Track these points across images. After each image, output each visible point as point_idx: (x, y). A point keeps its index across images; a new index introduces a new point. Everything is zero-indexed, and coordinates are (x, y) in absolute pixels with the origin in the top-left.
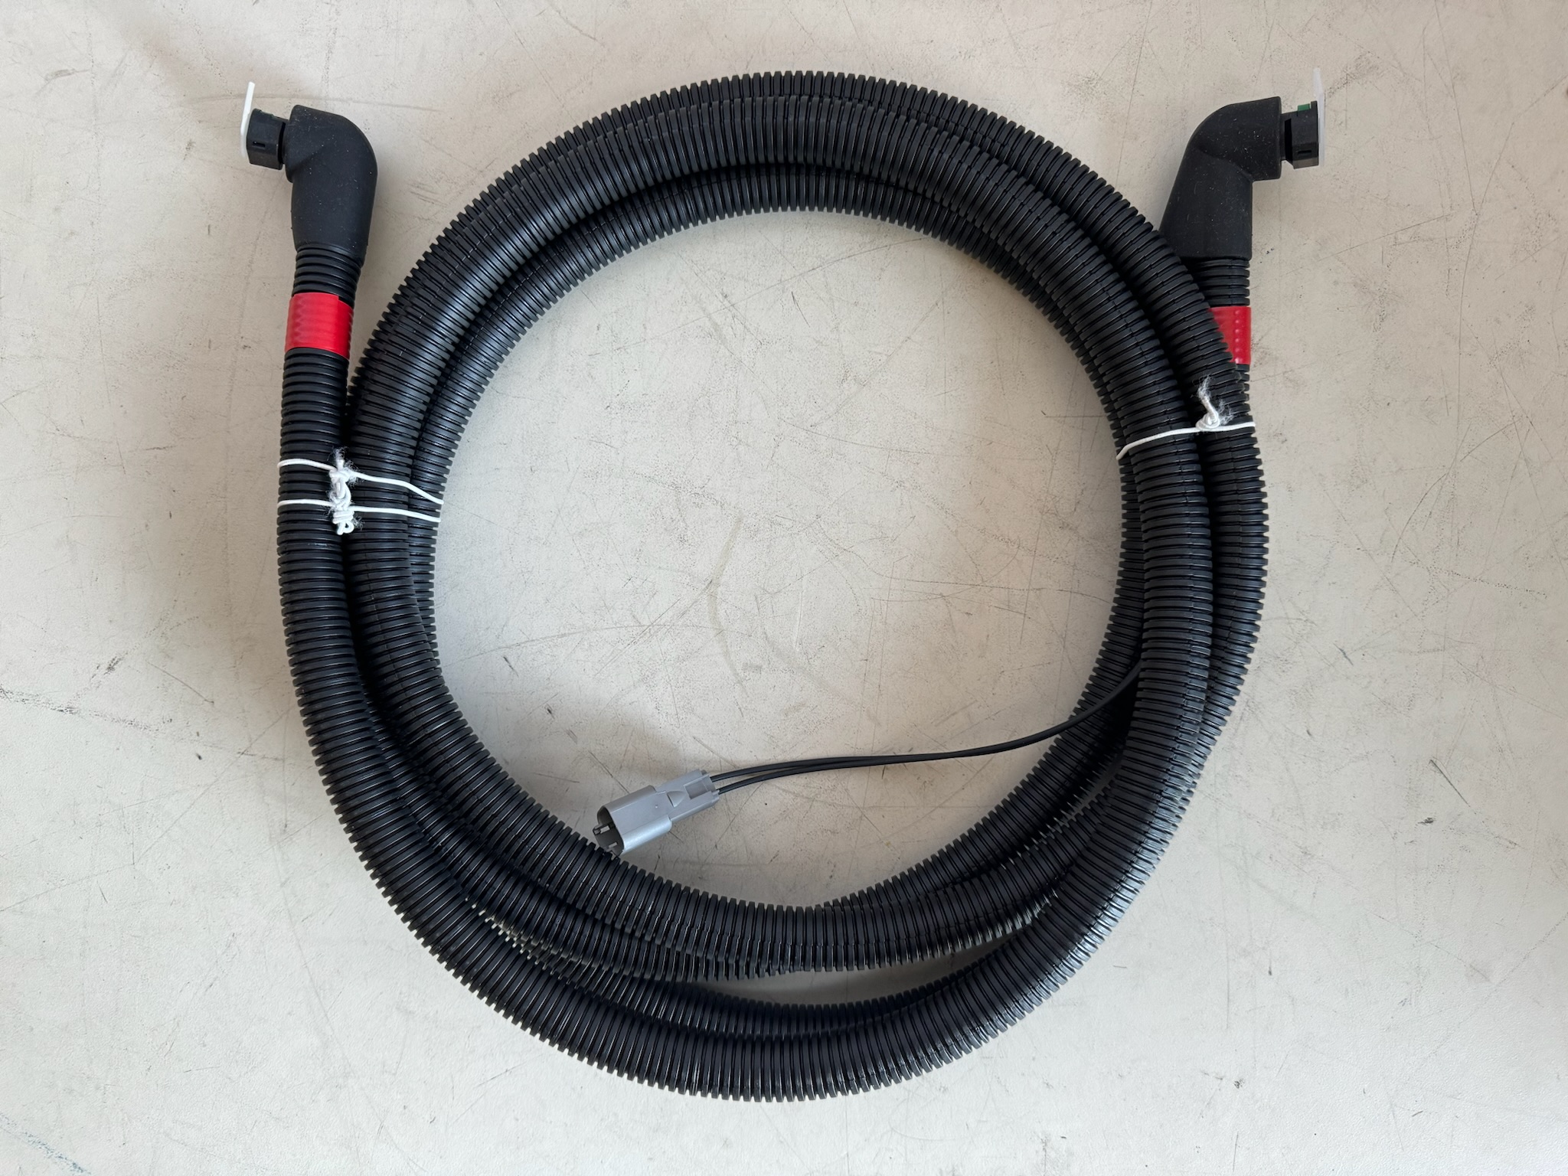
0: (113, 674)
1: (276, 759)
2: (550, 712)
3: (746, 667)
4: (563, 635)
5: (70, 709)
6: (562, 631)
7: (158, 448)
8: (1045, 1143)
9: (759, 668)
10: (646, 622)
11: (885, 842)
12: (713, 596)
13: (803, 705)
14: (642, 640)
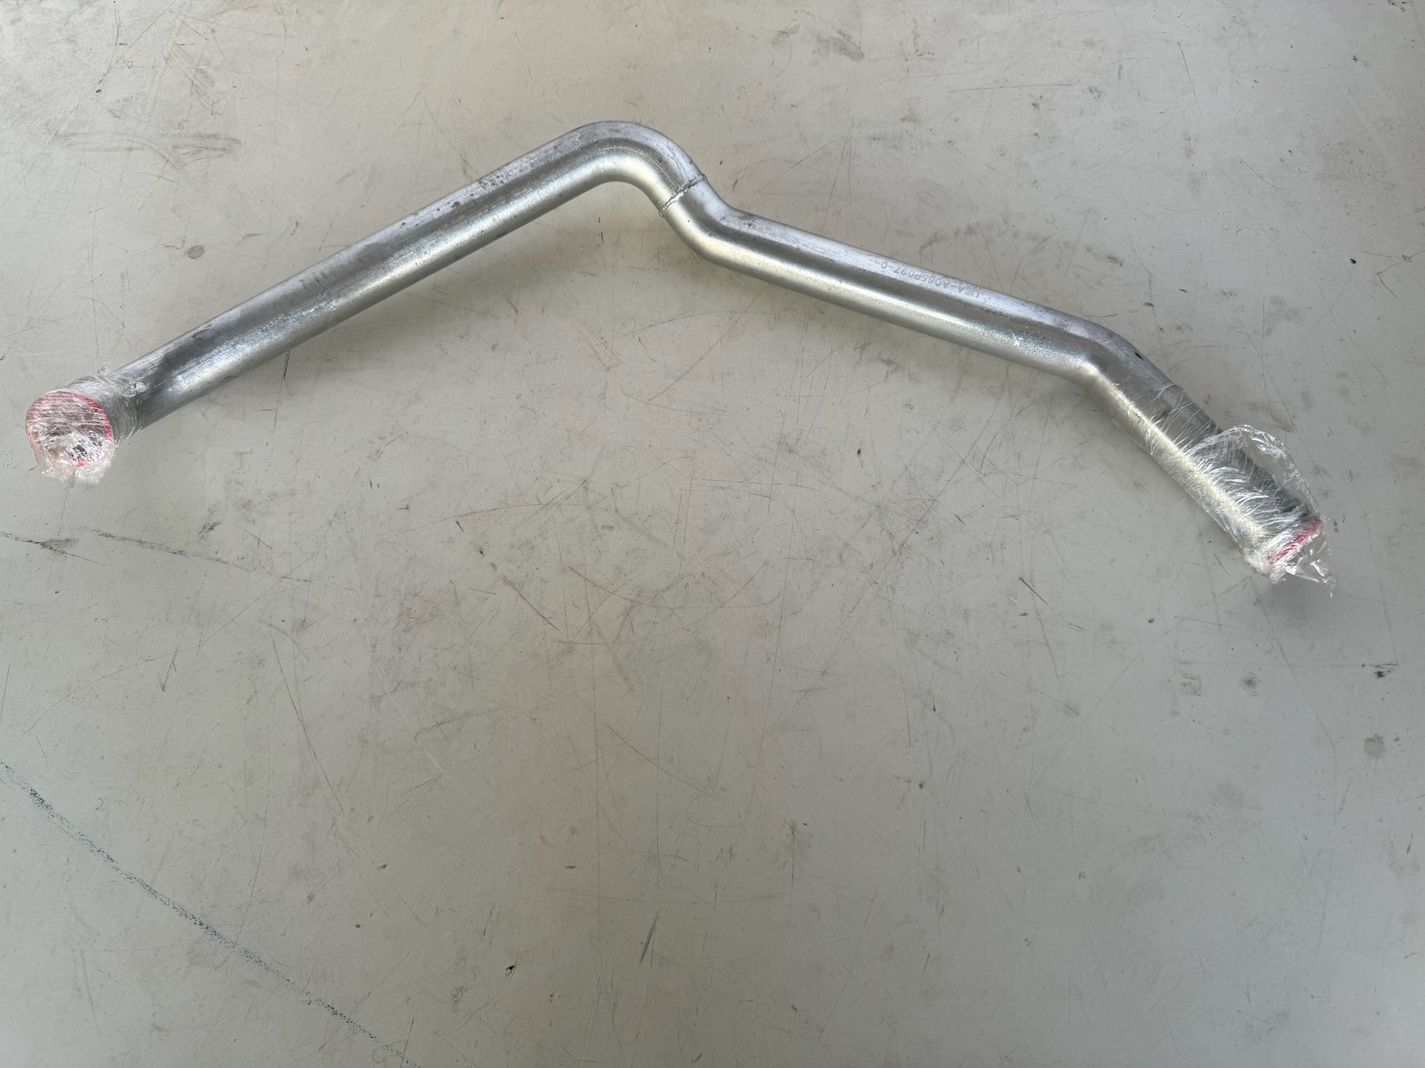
0: (212, 531)
1: (305, 581)
2: (481, 553)
3: (603, 527)
4: (494, 509)
5: (181, 552)
6: (494, 508)
7: (267, 410)
8: (793, 828)
9: (611, 528)
10: (545, 503)
11: (686, 628)
12: (586, 489)
13: (638, 549)
14: (541, 513)
